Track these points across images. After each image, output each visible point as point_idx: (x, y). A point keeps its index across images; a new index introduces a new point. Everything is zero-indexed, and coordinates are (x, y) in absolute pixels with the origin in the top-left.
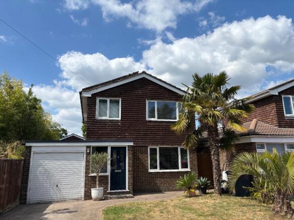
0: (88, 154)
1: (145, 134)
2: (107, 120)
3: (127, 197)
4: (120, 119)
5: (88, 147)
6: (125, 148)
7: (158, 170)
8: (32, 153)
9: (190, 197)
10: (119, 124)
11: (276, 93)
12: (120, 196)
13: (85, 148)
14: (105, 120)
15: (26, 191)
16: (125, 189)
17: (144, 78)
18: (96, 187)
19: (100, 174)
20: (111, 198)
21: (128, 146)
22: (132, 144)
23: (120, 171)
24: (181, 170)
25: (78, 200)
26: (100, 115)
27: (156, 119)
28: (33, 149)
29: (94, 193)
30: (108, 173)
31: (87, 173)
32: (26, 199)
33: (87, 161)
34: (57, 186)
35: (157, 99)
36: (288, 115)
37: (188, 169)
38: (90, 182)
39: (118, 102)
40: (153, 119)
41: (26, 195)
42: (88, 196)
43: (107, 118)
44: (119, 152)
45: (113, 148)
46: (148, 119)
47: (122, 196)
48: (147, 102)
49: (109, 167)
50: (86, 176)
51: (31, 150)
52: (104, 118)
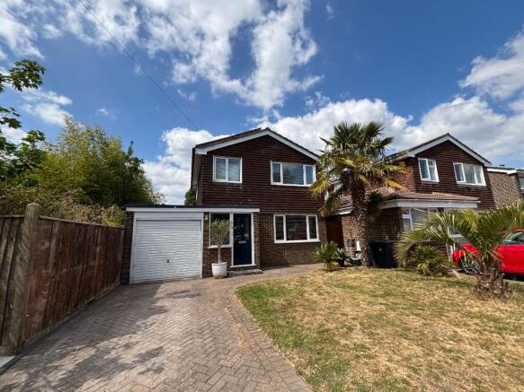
0: (206, 222)
1: (270, 201)
2: (226, 183)
3: (255, 273)
4: (241, 182)
5: (206, 213)
6: (250, 215)
7: (284, 241)
8: (135, 220)
9: (331, 271)
11: (412, 155)
12: (247, 272)
13: (202, 215)
14: (223, 183)
15: (129, 268)
16: (251, 263)
17: (267, 136)
19: (223, 246)
20: (236, 275)
22: (258, 210)
23: (244, 242)
24: (309, 240)
25: (195, 278)
26: (217, 178)
27: (281, 184)
28: (136, 216)
29: (217, 268)
30: (231, 245)
31: (205, 244)
32: (128, 278)
33: (205, 231)
34: (168, 261)
35: (283, 161)
36: (424, 180)
37: (317, 240)
38: (210, 257)
39: (238, 162)
40: (278, 184)
41: (129, 273)
42: (207, 273)
43: (226, 181)
44: (242, 220)
45: (236, 216)
46: (273, 183)
47: (249, 271)
48: (271, 163)
49: (232, 237)
50: (204, 249)
51: (133, 217)
52: (222, 181)
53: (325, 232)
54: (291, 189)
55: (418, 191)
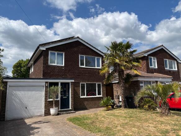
0: (46, 87)
1: (79, 76)
3: (72, 113)
4: (63, 65)
5: (46, 82)
6: (69, 83)
8: (8, 86)
10: (63, 68)
11: (146, 55)
12: (68, 112)
13: (45, 84)
14: (54, 66)
16: (69, 108)
17: (78, 41)
18: (53, 108)
19: (56, 100)
20: (63, 114)
21: (71, 82)
22: (73, 81)
23: (66, 97)
25: (41, 116)
26: (51, 63)
27: (84, 66)
28: (8, 84)
29: (53, 111)
30: (59, 99)
31: (46, 99)
33: (46, 92)
34: (26, 108)
35: (85, 54)
36: (151, 67)
38: (48, 105)
39: (62, 55)
42: (47, 113)
43: (55, 64)
44: (65, 86)
45: (62, 84)
46: (80, 66)
47: (70, 112)
48: (80, 56)
49: (60, 95)
50: (45, 101)
52: (53, 64)
53: (105, 92)
54: (89, 70)
55: (148, 72)
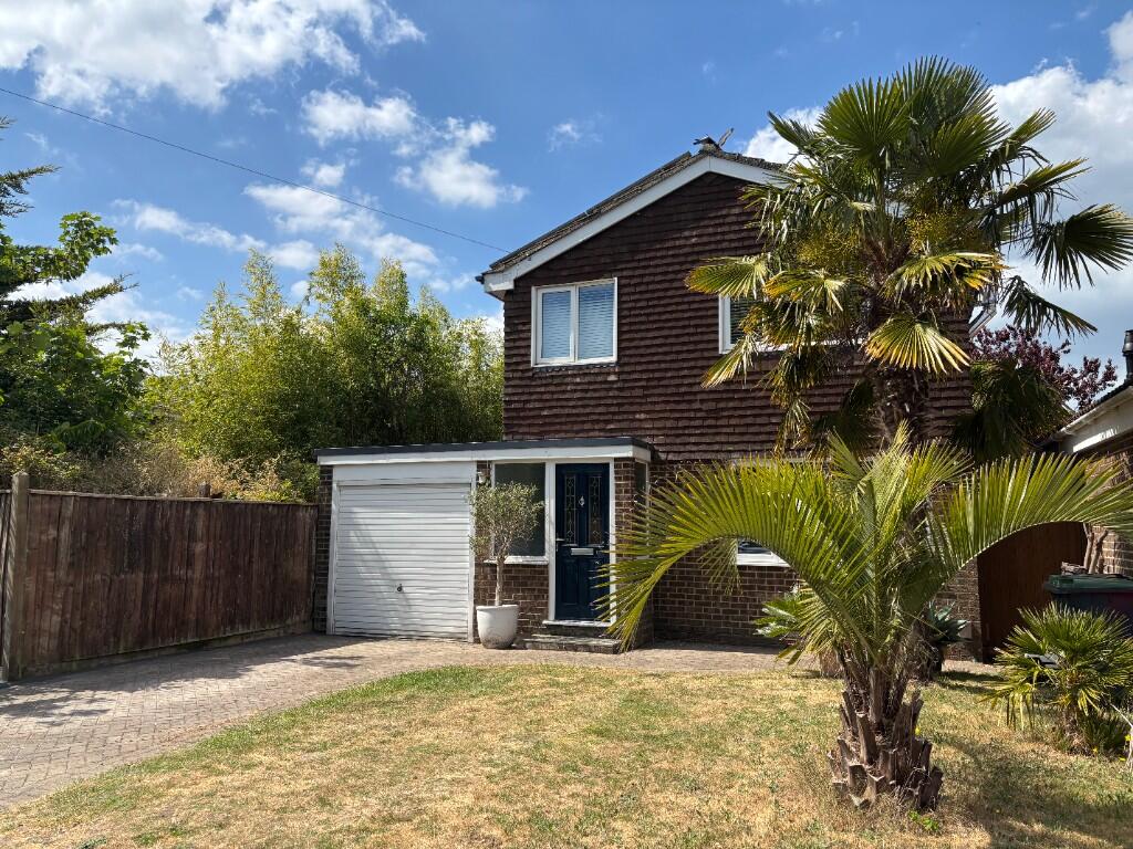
2: (567, 368)
4: (614, 359)
5: (482, 465)
6: (605, 466)
7: (773, 559)
8: (334, 485)
10: (612, 378)
13: (473, 469)
17: (710, 176)
18: (492, 603)
21: (616, 459)
22: (627, 452)
23: (589, 551)
25: (457, 640)
26: (547, 353)
28: (337, 476)
30: (549, 557)
31: (480, 552)
32: (325, 620)
34: (400, 589)
38: (491, 586)
39: (605, 294)
41: (325, 609)
43: (569, 359)
44: (582, 485)
45: (561, 469)
46: (727, 349)
49: (550, 536)
50: (477, 565)
51: (331, 477)
52: (558, 362)
